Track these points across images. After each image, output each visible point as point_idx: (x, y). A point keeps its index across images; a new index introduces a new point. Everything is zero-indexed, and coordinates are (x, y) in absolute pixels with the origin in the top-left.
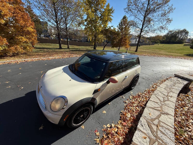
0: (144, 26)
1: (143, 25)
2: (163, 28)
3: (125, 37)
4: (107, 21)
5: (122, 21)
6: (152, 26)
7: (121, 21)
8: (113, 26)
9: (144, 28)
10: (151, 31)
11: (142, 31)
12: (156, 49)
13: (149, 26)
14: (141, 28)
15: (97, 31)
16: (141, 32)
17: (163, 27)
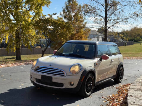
0: (109, 13)
1: (106, 11)
2: (138, 15)
3: (78, 33)
4: (41, 5)
5: (67, 4)
6: (121, 13)
7: (65, 4)
8: (56, 14)
9: (108, 16)
10: (121, 20)
11: (108, 21)
12: (139, 51)
13: (116, 12)
14: (104, 17)
15: (23, 22)
16: (106, 22)
17: (138, 13)
